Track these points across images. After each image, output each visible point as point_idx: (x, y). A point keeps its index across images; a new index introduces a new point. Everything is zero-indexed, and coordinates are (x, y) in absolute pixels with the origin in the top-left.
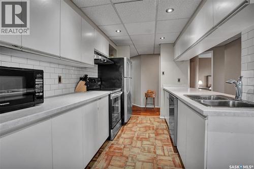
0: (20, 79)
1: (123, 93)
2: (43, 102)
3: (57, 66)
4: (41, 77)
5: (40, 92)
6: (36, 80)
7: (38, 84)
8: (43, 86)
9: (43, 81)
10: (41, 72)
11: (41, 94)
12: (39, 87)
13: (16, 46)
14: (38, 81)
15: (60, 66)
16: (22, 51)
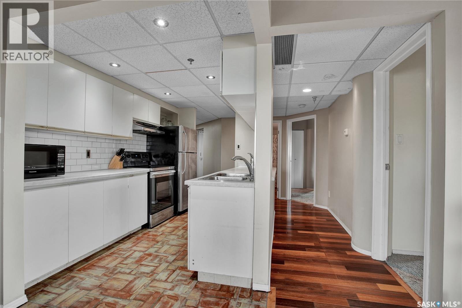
0: (45, 154)
1: (177, 172)
2: (64, 174)
3: (86, 139)
4: (63, 152)
5: (62, 165)
6: (58, 154)
7: (60, 158)
8: (64, 160)
9: (65, 156)
10: (63, 148)
11: (63, 166)
12: (61, 160)
13: (43, 127)
14: (60, 155)
15: (89, 139)
16: (47, 130)
